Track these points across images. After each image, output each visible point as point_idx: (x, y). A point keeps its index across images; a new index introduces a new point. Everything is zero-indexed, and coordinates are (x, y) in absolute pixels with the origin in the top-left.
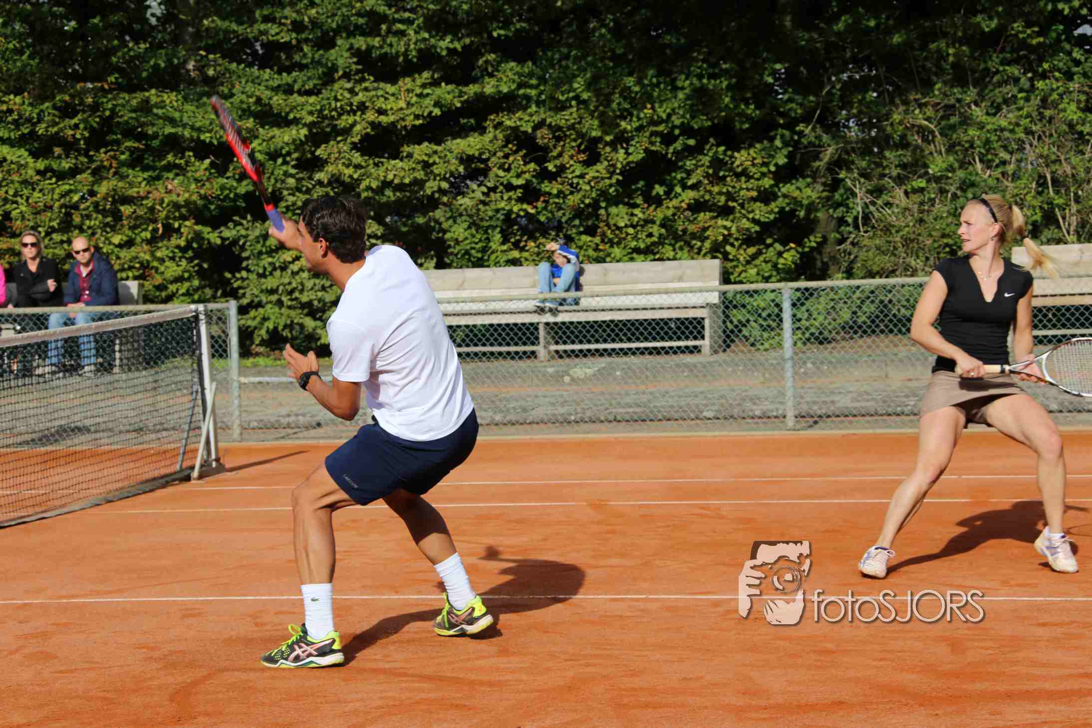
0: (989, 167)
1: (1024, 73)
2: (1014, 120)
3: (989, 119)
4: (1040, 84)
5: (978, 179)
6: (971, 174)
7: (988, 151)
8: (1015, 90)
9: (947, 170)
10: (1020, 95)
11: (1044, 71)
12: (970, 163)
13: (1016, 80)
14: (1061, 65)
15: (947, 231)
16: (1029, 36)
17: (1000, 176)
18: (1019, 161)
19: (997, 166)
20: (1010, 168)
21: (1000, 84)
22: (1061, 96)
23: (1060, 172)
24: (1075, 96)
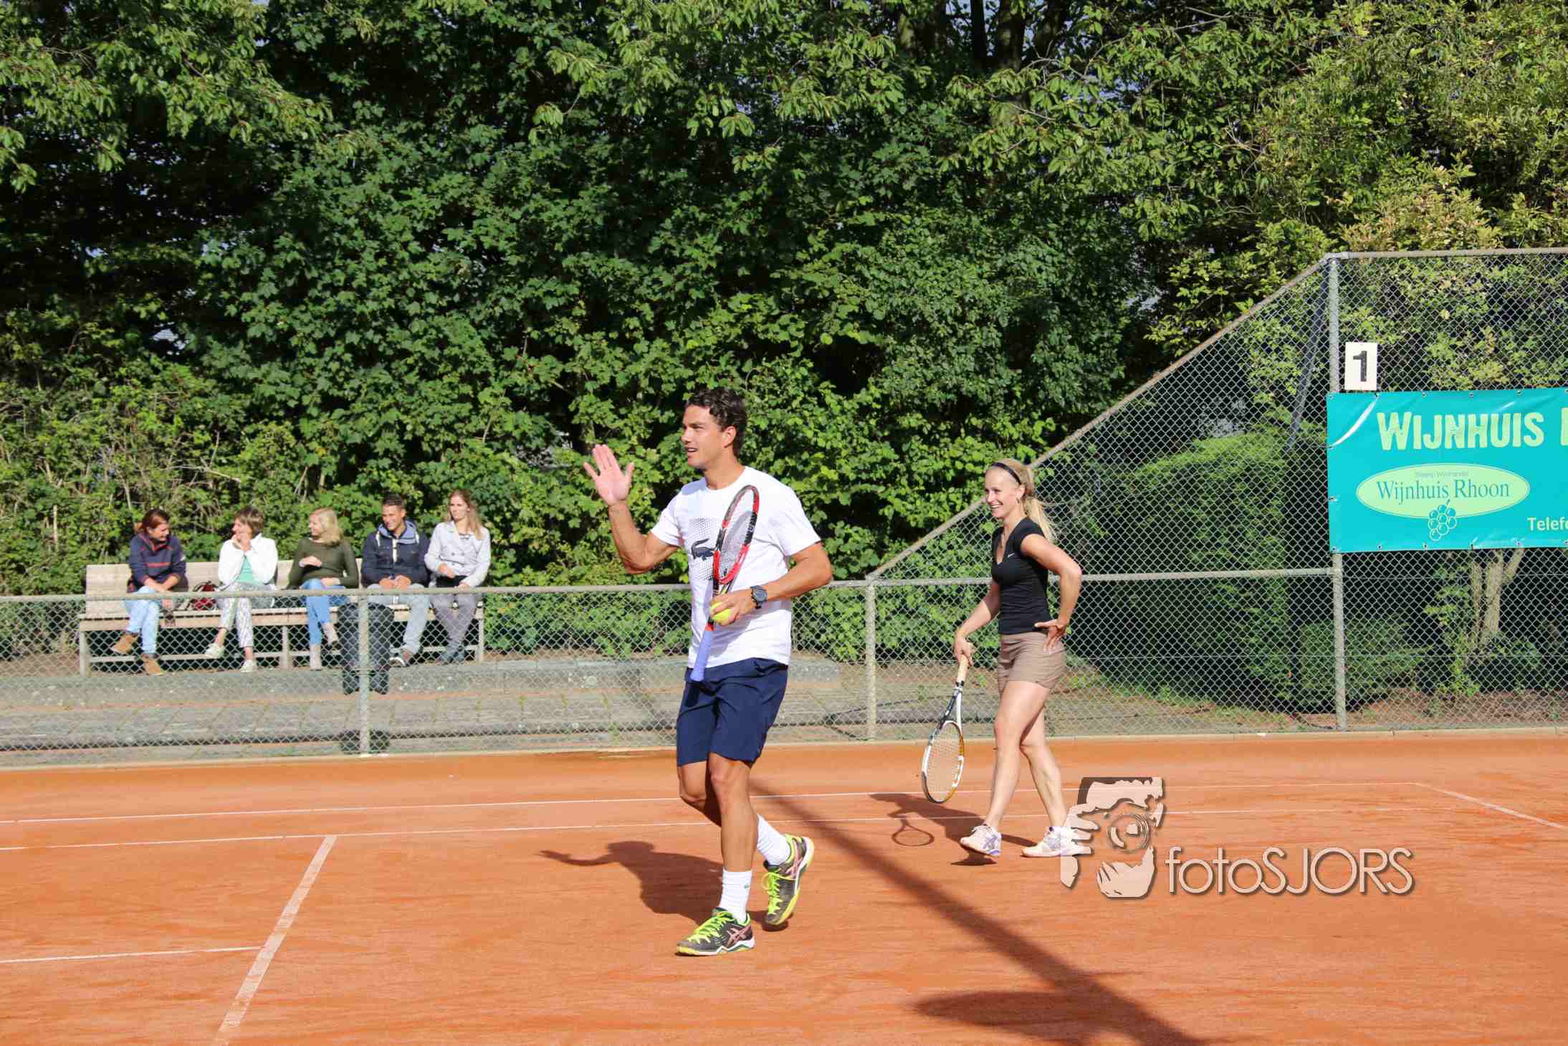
0: (60, 477)
1: (100, 377)
2: (88, 427)
3: (61, 424)
4: (116, 390)
5: (48, 489)
6: (40, 483)
7: (60, 458)
8: (89, 395)
9: (13, 477)
10: (95, 401)
11: (121, 376)
12: (39, 471)
13: (91, 384)
14: (139, 371)
15: (13, 546)
16: (103, 337)
17: (73, 487)
18: (96, 472)
19: (70, 476)
20: (85, 479)
21: (70, 388)
22: (141, 404)
23: (139, 485)
24: (154, 403)
